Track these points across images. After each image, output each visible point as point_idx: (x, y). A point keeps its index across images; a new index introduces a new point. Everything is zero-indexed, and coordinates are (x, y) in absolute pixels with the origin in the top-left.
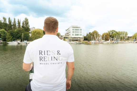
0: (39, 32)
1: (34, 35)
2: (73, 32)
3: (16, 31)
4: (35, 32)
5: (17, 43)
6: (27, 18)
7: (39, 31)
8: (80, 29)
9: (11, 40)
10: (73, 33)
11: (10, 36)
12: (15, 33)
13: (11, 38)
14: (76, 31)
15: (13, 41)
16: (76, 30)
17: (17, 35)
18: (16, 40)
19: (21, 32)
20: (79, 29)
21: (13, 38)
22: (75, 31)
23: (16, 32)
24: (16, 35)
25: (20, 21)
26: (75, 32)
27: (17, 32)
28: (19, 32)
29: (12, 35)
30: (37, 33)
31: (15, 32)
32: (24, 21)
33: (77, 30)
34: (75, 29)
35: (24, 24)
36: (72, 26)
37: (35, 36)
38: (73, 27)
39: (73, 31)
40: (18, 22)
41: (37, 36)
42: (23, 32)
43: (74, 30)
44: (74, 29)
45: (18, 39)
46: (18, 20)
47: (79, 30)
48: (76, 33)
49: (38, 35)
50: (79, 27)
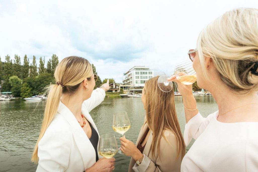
2: (136, 77)
3: (38, 79)
5: (41, 99)
6: (56, 56)
8: (149, 73)
9: (29, 94)
10: (137, 79)
11: (28, 88)
12: (36, 82)
13: (29, 91)
14: (142, 75)
15: (34, 97)
16: (141, 73)
17: (40, 85)
18: (37, 95)
19: (46, 80)
20: (148, 71)
21: (32, 90)
22: (140, 75)
23: (38, 80)
24: (38, 86)
25: (44, 61)
26: (140, 77)
27: (40, 81)
28: (43, 80)
29: (31, 86)
31: (36, 80)
32: (50, 60)
33: (144, 73)
34: (140, 71)
35: (50, 66)
36: (135, 66)
38: (137, 69)
39: (137, 75)
40: (40, 63)
42: (50, 79)
43: (138, 74)
44: (138, 72)
45: (41, 92)
46: (41, 59)
47: (146, 73)
48: (142, 80)
50: (147, 69)
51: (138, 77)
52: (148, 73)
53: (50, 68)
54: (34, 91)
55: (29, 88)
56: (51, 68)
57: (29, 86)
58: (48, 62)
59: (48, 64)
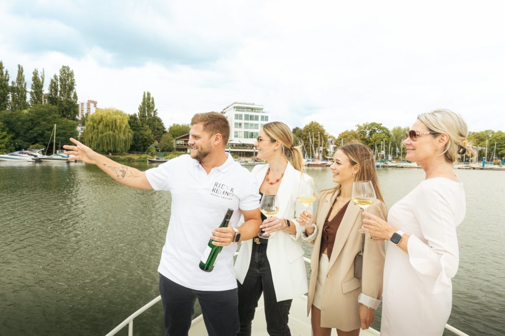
0: (115, 121)
1: (96, 131)
2: (236, 124)
3: (28, 115)
4: (100, 122)
5: (33, 157)
6: (68, 69)
7: (114, 116)
8: (262, 117)
9: (7, 147)
10: (238, 130)
11: (5, 133)
12: (24, 122)
13: (7, 140)
14: (247, 122)
15: (16, 153)
16: (247, 117)
17: (31, 129)
18: (26, 149)
19: (44, 120)
20: (260, 115)
21: (13, 138)
22: (243, 121)
23: (29, 118)
24: (28, 130)
25: (43, 79)
26: (243, 125)
27: (31, 120)
28: (38, 118)
29: (11, 130)
30: (106, 126)
31: (23, 118)
32: (55, 77)
33: (251, 118)
34: (243, 113)
35: (56, 91)
36: (236, 103)
37: (100, 135)
38: (238, 108)
39: (239, 121)
40: (32, 82)
41: (105, 134)
42: (55, 117)
43: (241, 119)
44: (241, 116)
45: (33, 144)
46: (35, 74)
47: (257, 118)
48: (246, 130)
49: (111, 132)
50: (259, 110)
51: (240, 124)
52: (260, 118)
53: (56, 94)
54: (18, 142)
55: (8, 133)
56: (59, 93)
57: (7, 129)
58: (52, 80)
59: (51, 86)
